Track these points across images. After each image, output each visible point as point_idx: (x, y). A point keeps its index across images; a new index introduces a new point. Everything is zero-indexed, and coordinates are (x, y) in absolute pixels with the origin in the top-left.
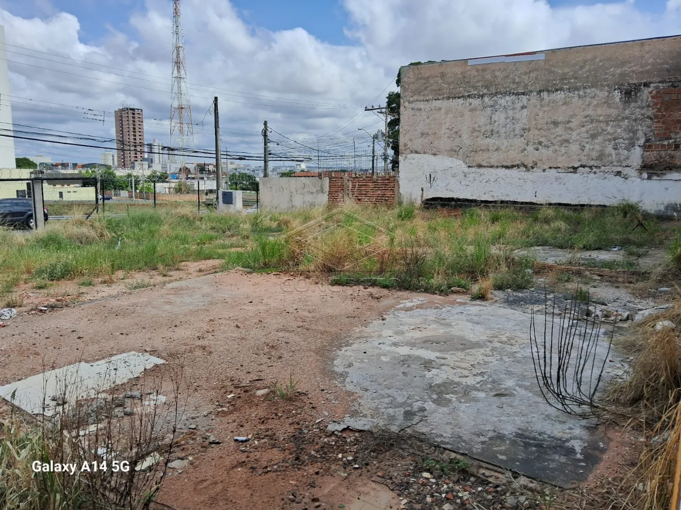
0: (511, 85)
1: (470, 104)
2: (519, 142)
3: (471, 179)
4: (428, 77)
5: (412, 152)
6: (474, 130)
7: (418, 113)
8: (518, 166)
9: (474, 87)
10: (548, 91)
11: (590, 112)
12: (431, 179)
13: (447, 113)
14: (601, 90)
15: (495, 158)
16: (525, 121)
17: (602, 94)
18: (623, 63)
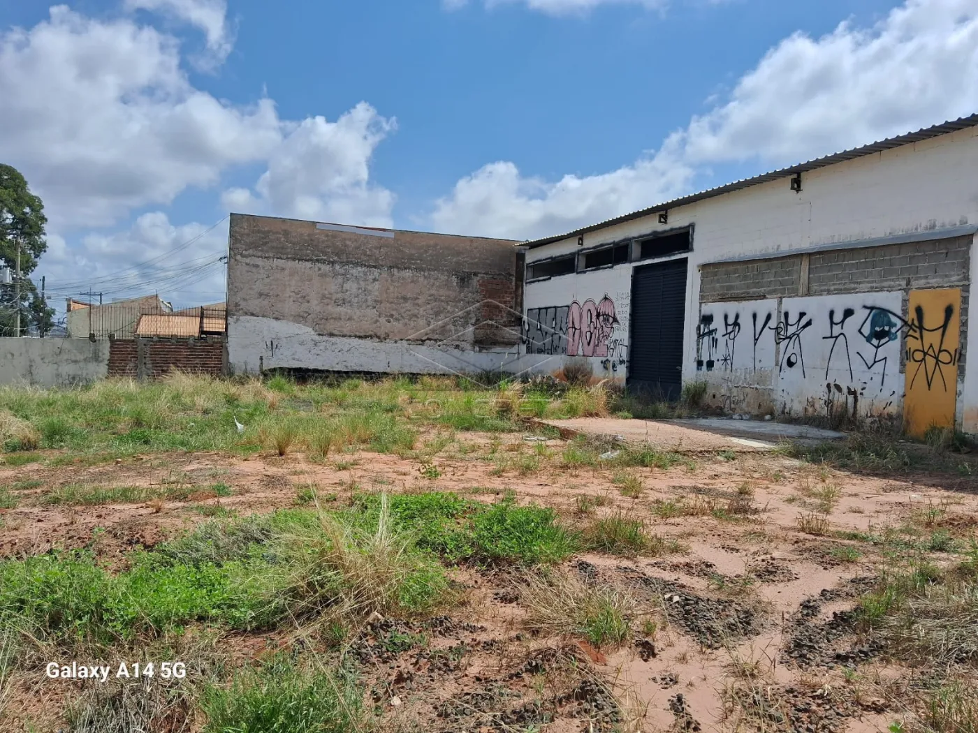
0: (363, 257)
1: (320, 269)
2: (372, 313)
3: (322, 348)
4: (269, 232)
5: (246, 313)
6: (324, 297)
7: (254, 270)
8: (371, 337)
9: (325, 253)
10: (398, 268)
11: (433, 292)
12: (272, 346)
13: (291, 275)
14: (442, 274)
15: (347, 327)
16: (377, 293)
17: (443, 278)
18: (459, 253)
